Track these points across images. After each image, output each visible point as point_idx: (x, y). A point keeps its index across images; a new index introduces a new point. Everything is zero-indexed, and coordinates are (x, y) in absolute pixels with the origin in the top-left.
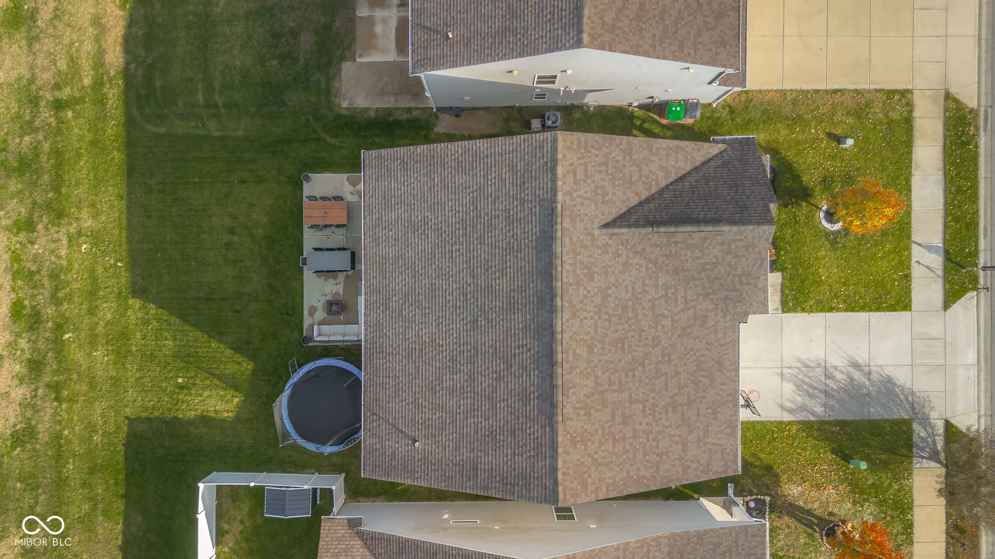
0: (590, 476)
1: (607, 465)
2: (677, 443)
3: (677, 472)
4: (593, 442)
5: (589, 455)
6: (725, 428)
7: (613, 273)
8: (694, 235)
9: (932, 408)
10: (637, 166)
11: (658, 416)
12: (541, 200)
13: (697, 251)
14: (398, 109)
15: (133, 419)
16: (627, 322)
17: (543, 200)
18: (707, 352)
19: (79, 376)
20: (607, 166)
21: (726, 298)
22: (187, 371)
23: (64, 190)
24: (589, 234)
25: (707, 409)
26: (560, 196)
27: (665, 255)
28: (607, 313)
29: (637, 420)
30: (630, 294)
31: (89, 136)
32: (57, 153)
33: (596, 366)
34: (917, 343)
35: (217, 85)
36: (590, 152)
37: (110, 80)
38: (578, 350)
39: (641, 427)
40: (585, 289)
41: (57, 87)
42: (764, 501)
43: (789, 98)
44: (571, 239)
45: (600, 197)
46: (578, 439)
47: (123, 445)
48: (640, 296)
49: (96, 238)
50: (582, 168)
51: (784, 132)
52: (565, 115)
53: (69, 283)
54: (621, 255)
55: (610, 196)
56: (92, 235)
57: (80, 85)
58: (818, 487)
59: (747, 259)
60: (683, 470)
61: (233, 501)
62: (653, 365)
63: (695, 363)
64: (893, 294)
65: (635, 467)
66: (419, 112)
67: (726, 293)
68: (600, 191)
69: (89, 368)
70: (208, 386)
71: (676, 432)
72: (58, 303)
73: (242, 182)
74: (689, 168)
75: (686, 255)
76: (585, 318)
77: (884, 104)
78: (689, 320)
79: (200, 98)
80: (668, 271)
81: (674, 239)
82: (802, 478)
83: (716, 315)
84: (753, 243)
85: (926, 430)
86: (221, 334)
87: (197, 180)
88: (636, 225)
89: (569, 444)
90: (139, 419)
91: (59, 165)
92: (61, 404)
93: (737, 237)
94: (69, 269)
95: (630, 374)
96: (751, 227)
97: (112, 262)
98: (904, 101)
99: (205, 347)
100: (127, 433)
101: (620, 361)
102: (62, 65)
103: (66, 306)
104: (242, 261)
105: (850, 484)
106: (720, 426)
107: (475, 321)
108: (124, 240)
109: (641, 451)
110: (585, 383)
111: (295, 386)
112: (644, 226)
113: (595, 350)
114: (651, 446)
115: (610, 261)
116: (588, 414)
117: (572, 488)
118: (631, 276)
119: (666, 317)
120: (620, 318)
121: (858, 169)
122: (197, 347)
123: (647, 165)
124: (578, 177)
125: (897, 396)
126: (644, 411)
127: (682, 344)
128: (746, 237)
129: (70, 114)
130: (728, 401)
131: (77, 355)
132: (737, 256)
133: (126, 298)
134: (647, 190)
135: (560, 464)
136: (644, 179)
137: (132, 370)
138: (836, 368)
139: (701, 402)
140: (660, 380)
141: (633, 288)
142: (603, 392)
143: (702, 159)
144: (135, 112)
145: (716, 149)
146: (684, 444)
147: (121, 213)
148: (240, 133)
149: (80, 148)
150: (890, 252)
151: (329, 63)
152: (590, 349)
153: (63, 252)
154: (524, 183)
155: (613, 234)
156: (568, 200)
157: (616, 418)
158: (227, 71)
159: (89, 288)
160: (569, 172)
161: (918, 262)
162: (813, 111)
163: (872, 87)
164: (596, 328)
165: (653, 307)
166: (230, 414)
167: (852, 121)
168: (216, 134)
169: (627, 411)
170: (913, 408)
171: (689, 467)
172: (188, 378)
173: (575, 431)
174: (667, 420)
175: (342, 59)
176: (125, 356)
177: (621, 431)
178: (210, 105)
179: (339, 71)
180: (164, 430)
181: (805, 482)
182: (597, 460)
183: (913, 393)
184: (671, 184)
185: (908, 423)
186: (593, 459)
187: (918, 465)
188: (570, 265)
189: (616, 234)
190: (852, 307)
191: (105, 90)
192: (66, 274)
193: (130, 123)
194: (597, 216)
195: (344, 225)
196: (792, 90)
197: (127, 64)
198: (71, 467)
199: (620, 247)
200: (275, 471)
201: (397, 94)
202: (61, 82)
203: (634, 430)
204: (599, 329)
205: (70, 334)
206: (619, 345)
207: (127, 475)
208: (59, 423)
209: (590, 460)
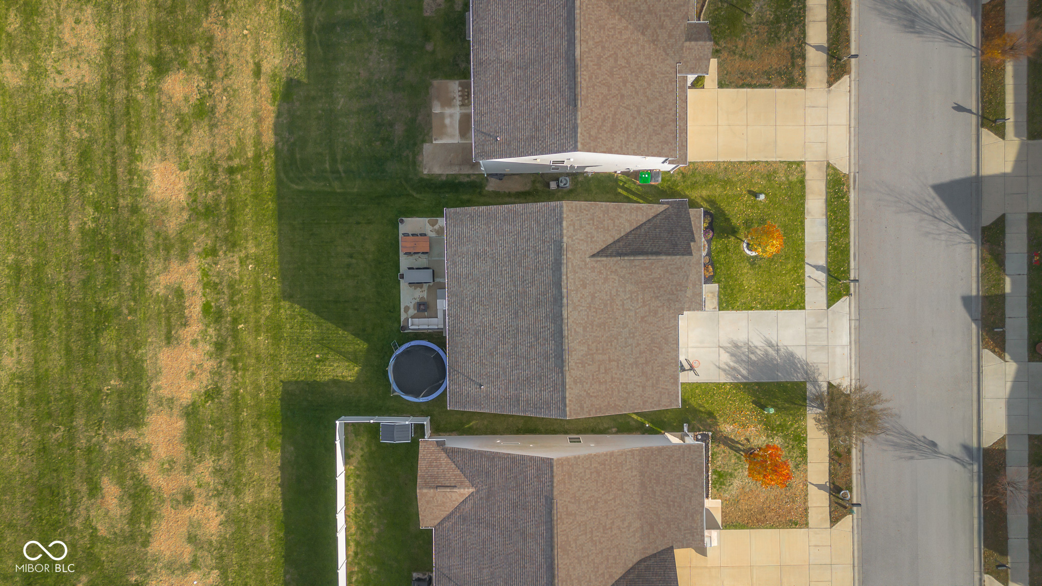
0: (585, 403)
1: (595, 397)
2: (639, 386)
3: (639, 404)
4: (587, 383)
5: (585, 391)
6: (670, 379)
7: (598, 284)
8: (645, 261)
9: (820, 374)
10: (612, 220)
11: (626, 370)
12: (554, 241)
13: (648, 271)
14: (461, 175)
15: (286, 382)
16: (606, 313)
17: (556, 241)
18: (657, 332)
19: (249, 353)
20: (594, 221)
21: (669, 300)
22: (322, 350)
23: (236, 229)
24: (583, 261)
25: (658, 367)
26: (565, 239)
27: (629, 273)
28: (595, 308)
29: (614, 372)
30: (608, 296)
31: (252, 192)
32: (230, 202)
33: (588, 339)
34: (809, 331)
35: (339, 157)
36: (583, 212)
37: (266, 154)
38: (577, 329)
39: (616, 376)
40: (581, 293)
41: (230, 158)
42: (708, 435)
43: (722, 167)
44: (572, 264)
45: (589, 239)
46: (578, 381)
47: (279, 399)
48: (615, 298)
49: (258, 260)
50: (578, 222)
51: (719, 190)
52: (572, 179)
53: (240, 291)
54: (602, 274)
55: (595, 238)
56: (255, 258)
57: (245, 157)
58: (744, 426)
59: (679, 276)
60: (643, 403)
61: (356, 436)
62: (623, 339)
63: (650, 339)
64: (793, 298)
65: (613, 399)
66: (475, 177)
67: (669, 296)
68: (589, 236)
69: (256, 348)
70: (337, 359)
71: (638, 380)
72: (233, 303)
73: (358, 223)
74: (644, 220)
75: (642, 273)
76: (582, 310)
77: (786, 171)
78: (646, 313)
79: (327, 166)
80: (632, 283)
81: (634, 264)
82: (733, 420)
83: (663, 310)
84: (681, 266)
85: (815, 388)
86: (345, 325)
87: (326, 221)
88: (611, 255)
89: (572, 383)
90: (290, 382)
91: (232, 211)
92: (237, 372)
93: (671, 263)
94: (241, 281)
95: (609, 344)
96: (678, 257)
97: (269, 277)
98: (799, 169)
99: (334, 334)
100: (282, 391)
101: (603, 336)
102: (233, 144)
103: (239, 306)
104: (358, 276)
105: (764, 424)
106: (666, 378)
107: (516, 313)
108: (277, 261)
109: (616, 390)
110: (582, 348)
111: (398, 357)
112: (615, 256)
113: (588, 329)
114: (623, 387)
115: (596, 277)
116: (584, 367)
117: (574, 410)
118: (609, 286)
119: (631, 310)
120: (603, 311)
121: (769, 215)
122: (328, 334)
123: (618, 219)
124: (576, 227)
125: (796, 366)
126: (618, 366)
127: (642, 327)
128: (676, 262)
129: (239, 177)
130: (671, 362)
131: (247, 339)
132: (672, 274)
133: (280, 301)
134: (618, 234)
135: (567, 395)
136: (616, 228)
137: (284, 349)
138: (756, 347)
139: (654, 362)
140: (628, 348)
141: (611, 293)
142: (592, 354)
143: (653, 214)
144: (282, 175)
145: (662, 208)
146: (644, 387)
147: (274, 243)
148: (355, 190)
149: (246, 200)
150: (790, 270)
151: (415, 144)
152: (585, 329)
153: (237, 270)
154: (544, 231)
155: (597, 261)
156: (570, 241)
157: (601, 370)
158: (346, 149)
159: (254, 294)
160: (570, 225)
161: (809, 277)
162: (738, 176)
163: (778, 160)
164: (588, 316)
165: (623, 305)
166: (352, 378)
167: (764, 182)
168: (338, 191)
169: (607, 366)
170: (807, 373)
171: (647, 401)
172: (323, 354)
173: (576, 376)
174: (632, 373)
175: (424, 141)
176: (280, 340)
177: (604, 378)
178: (335, 171)
179: (422, 149)
180: (307, 389)
181: (735, 423)
182: (589, 394)
183: (807, 364)
184: (633, 230)
185: (804, 383)
186: (587, 393)
187: (810, 412)
188: (572, 279)
189: (599, 261)
190: (766, 306)
191: (262, 160)
192: (239, 285)
193: (279, 182)
194: (588, 250)
195: (427, 253)
196: (724, 162)
197: (276, 143)
198: (245, 414)
199: (602, 268)
200: (383, 415)
201: (460, 165)
202: (233, 155)
203: (612, 378)
204: (590, 317)
205: (242, 325)
206: (602, 327)
207: (283, 419)
208: (237, 384)
209: (585, 393)
